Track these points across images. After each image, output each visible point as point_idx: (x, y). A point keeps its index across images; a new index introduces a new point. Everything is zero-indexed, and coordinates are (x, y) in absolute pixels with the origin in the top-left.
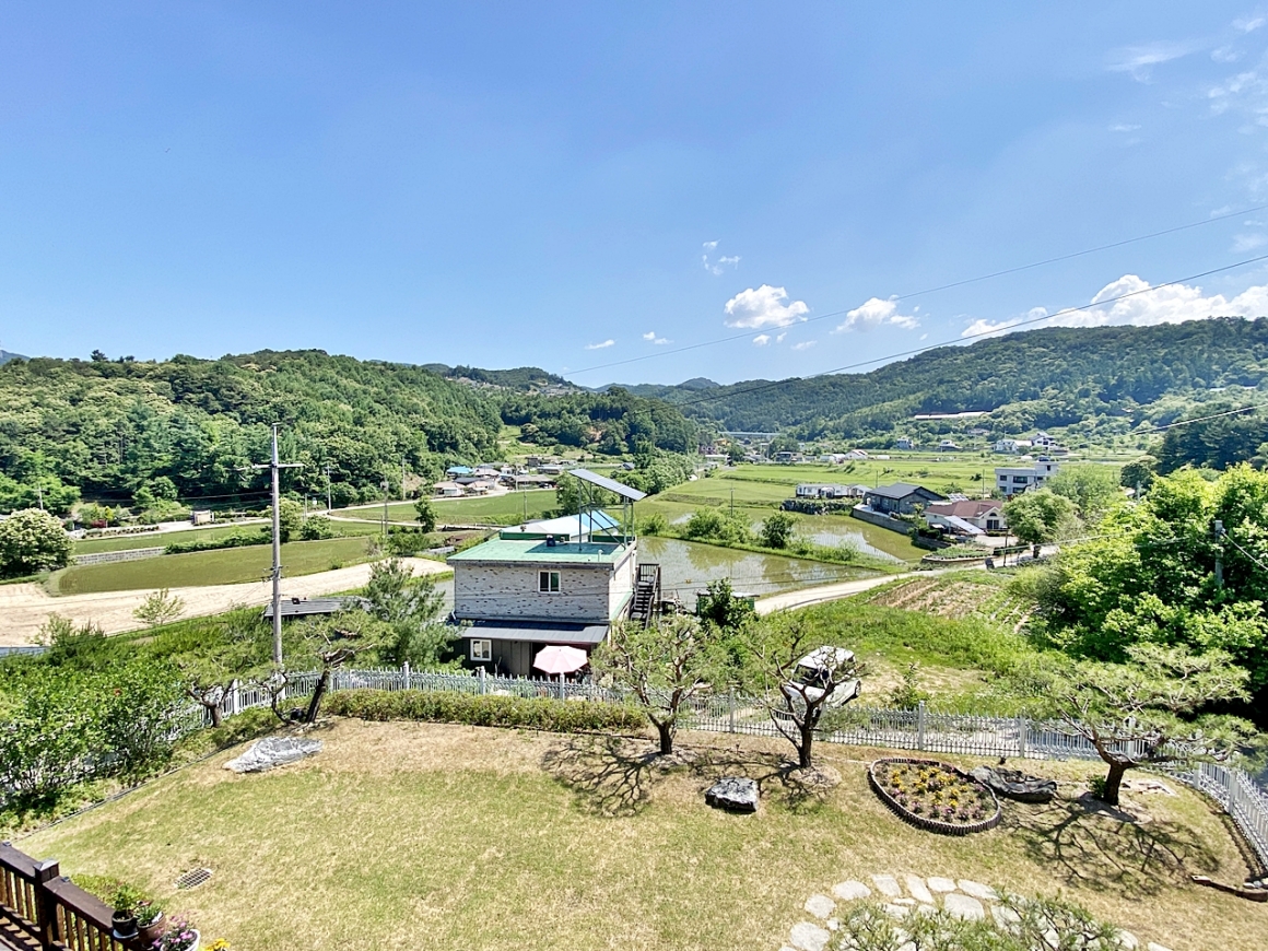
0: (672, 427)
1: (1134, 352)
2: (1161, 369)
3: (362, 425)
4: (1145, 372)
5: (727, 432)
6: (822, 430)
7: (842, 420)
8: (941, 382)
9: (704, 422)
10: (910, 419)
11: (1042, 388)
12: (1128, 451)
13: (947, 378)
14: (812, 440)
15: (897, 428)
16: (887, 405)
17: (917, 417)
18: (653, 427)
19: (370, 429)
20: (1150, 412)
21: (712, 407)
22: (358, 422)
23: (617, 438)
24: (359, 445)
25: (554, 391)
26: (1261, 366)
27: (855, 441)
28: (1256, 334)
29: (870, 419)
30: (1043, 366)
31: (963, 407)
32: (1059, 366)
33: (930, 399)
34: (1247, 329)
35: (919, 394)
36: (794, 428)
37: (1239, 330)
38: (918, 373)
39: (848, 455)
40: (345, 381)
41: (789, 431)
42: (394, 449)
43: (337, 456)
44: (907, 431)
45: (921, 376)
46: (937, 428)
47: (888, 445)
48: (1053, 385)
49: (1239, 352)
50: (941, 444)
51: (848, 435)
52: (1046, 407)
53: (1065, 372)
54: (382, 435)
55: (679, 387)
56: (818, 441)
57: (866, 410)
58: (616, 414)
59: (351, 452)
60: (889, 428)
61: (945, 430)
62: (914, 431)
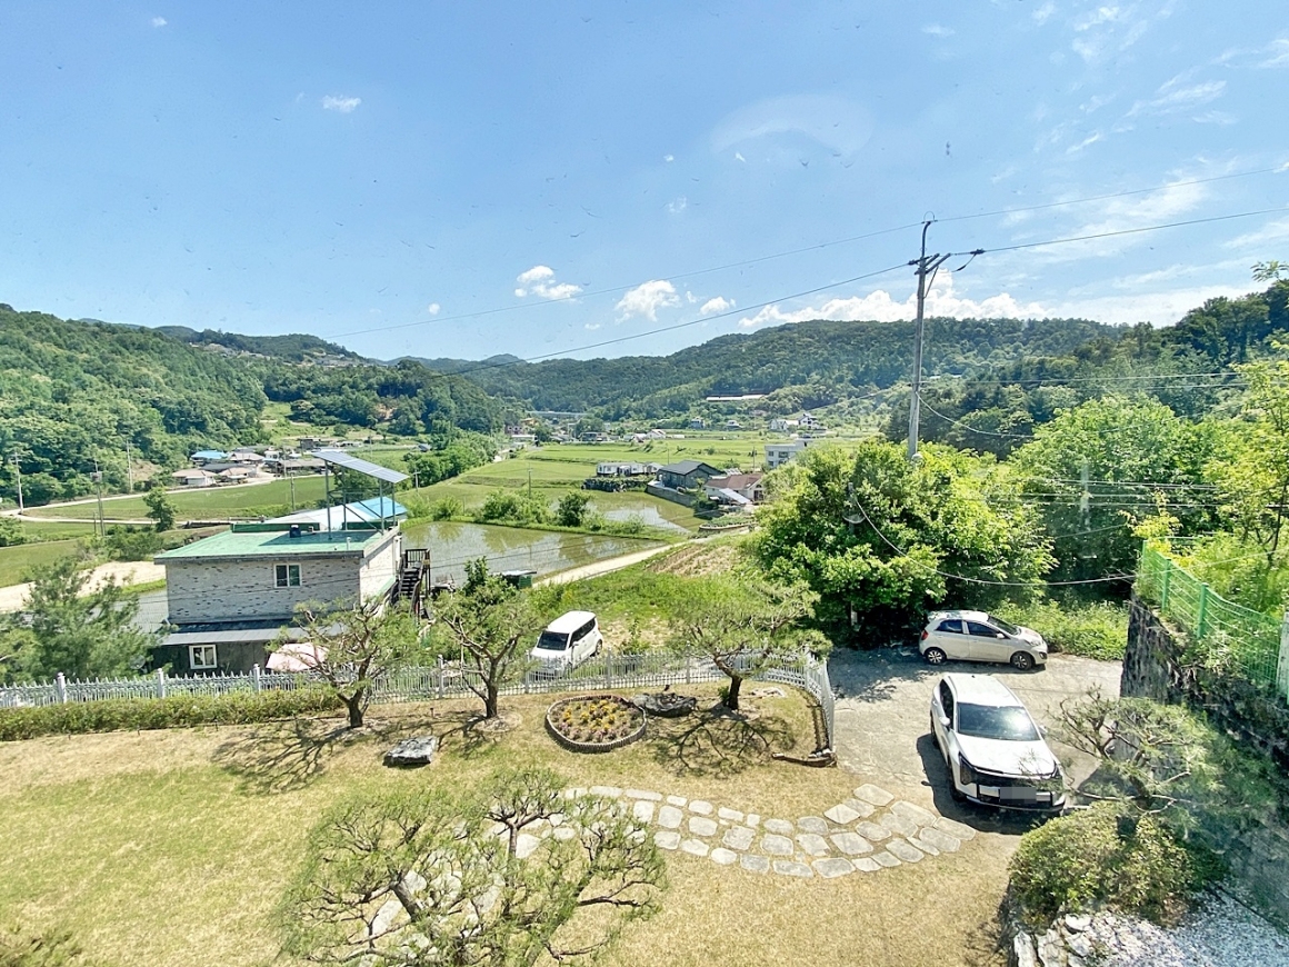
0: (475, 405)
1: (877, 344)
2: (896, 360)
3: (65, 401)
4: (884, 362)
5: (536, 412)
6: (627, 410)
7: (644, 401)
8: (729, 367)
9: (511, 401)
10: (703, 401)
11: (808, 375)
12: (870, 429)
13: (733, 363)
14: (617, 420)
15: (692, 409)
16: (683, 387)
17: (709, 399)
18: (453, 405)
19: (77, 406)
20: (888, 396)
21: (519, 384)
22: (61, 396)
23: (412, 416)
24: (60, 427)
25: (334, 363)
26: (966, 358)
27: (656, 422)
28: (963, 332)
29: (668, 400)
30: (809, 355)
31: (747, 390)
32: (822, 354)
33: (719, 382)
34: (956, 328)
35: (710, 378)
36: (601, 408)
37: (951, 328)
38: (709, 358)
39: (649, 434)
40: (39, 345)
41: (596, 411)
42: (114, 430)
43: (30, 441)
44: (700, 412)
45: (712, 361)
46: (725, 410)
47: (685, 425)
48: (817, 371)
49: (951, 346)
50: (728, 424)
51: (650, 416)
52: (811, 391)
53: (826, 360)
54: (96, 413)
55: (483, 362)
56: (623, 421)
57: (666, 392)
58: (409, 390)
59: (50, 434)
60: (685, 409)
61: (732, 411)
62: (706, 411)
